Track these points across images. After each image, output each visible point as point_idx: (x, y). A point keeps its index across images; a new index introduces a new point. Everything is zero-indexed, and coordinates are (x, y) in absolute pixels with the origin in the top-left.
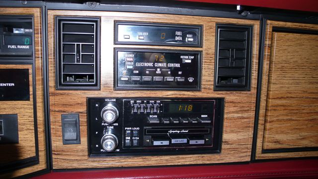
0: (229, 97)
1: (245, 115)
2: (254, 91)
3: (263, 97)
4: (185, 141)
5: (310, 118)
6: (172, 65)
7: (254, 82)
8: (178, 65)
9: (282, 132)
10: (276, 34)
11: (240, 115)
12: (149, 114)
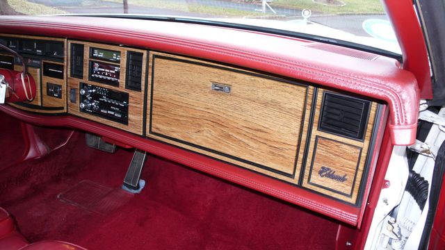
0: (132, 93)
1: (138, 106)
2: (143, 93)
3: (149, 98)
4: (113, 113)
5: (176, 118)
6: (111, 71)
7: (143, 88)
8: (114, 72)
9: (160, 123)
10: (156, 60)
11: (135, 105)
12: (103, 95)
